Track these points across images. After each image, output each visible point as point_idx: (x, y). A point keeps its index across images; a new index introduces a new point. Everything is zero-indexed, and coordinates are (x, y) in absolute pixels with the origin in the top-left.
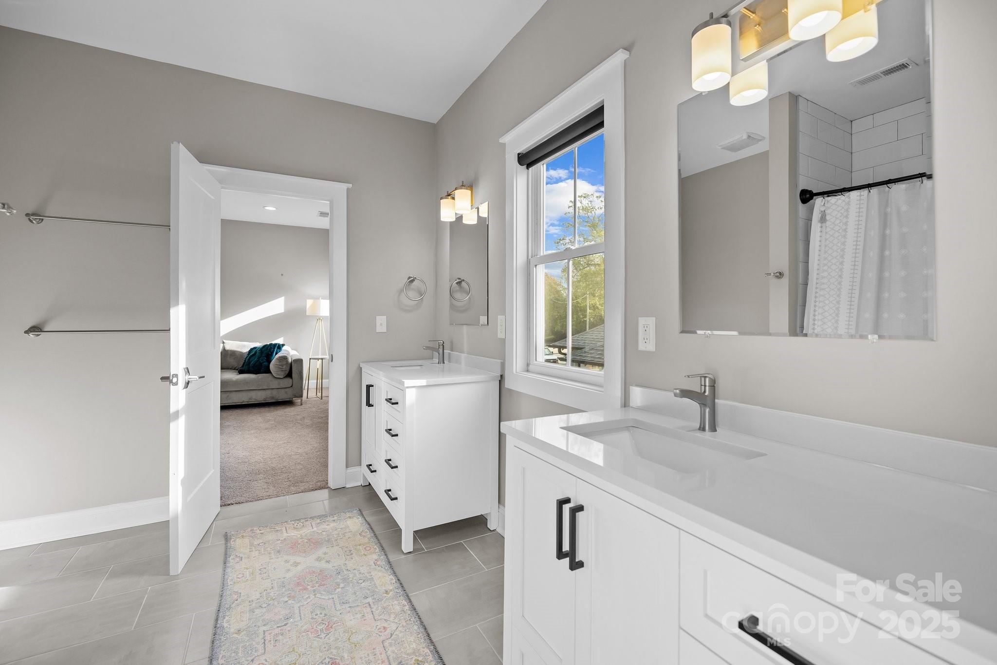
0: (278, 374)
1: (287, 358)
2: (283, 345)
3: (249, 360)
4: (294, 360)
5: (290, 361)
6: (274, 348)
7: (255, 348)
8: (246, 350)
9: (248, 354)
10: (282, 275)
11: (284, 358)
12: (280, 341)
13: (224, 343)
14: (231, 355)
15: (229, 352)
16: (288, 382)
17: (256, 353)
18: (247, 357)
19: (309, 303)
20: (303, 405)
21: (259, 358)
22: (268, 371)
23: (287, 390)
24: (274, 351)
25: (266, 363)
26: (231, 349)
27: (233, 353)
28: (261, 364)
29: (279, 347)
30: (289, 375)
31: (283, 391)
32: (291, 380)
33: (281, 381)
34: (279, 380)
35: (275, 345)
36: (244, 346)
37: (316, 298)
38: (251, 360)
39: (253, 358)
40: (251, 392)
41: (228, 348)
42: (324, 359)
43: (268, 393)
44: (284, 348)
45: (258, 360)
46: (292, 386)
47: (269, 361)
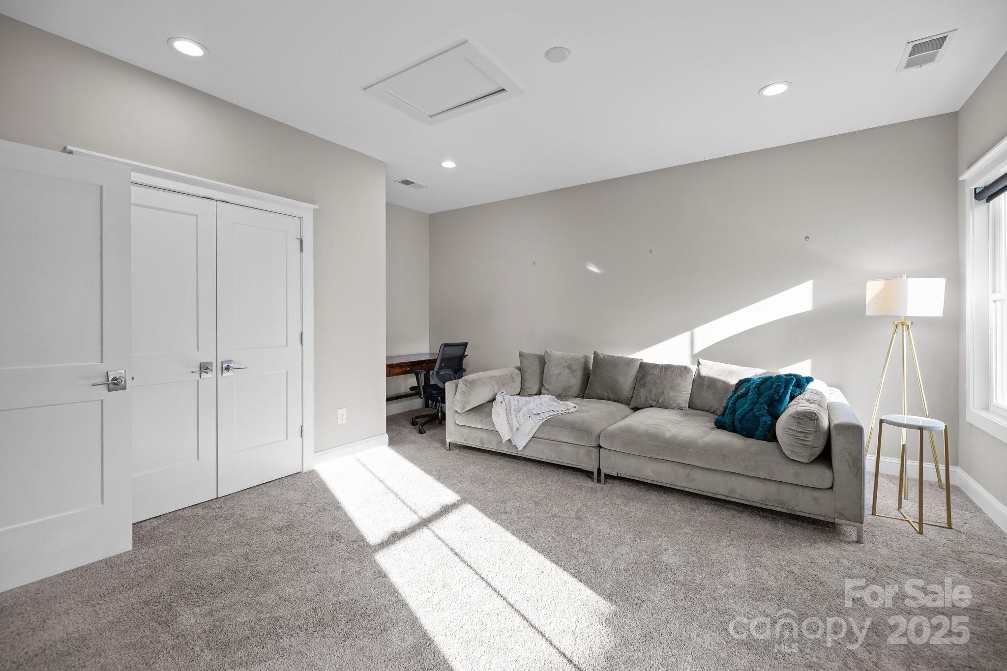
0: (793, 452)
1: (817, 419)
2: (809, 380)
3: (735, 403)
4: (836, 426)
5: (825, 424)
6: (787, 387)
7: (747, 380)
8: (734, 381)
9: (735, 392)
10: (807, 238)
11: (810, 417)
12: (802, 369)
13: (699, 364)
14: (709, 386)
15: (706, 382)
16: (819, 475)
17: (747, 392)
18: (731, 398)
19: (873, 289)
20: (867, 546)
21: (754, 403)
22: (771, 436)
23: (818, 494)
24: (785, 393)
25: (768, 419)
26: (708, 376)
27: (711, 384)
28: (757, 418)
29: (800, 383)
30: (825, 457)
31: (808, 493)
32: (827, 473)
33: (802, 470)
34: (797, 467)
35: (789, 378)
36: (731, 373)
37: (892, 277)
38: (737, 404)
39: (741, 401)
40: (734, 478)
41: (704, 372)
42: (929, 429)
43: (772, 488)
44: (811, 386)
45: (752, 410)
46: (831, 488)
47: (776, 417)
